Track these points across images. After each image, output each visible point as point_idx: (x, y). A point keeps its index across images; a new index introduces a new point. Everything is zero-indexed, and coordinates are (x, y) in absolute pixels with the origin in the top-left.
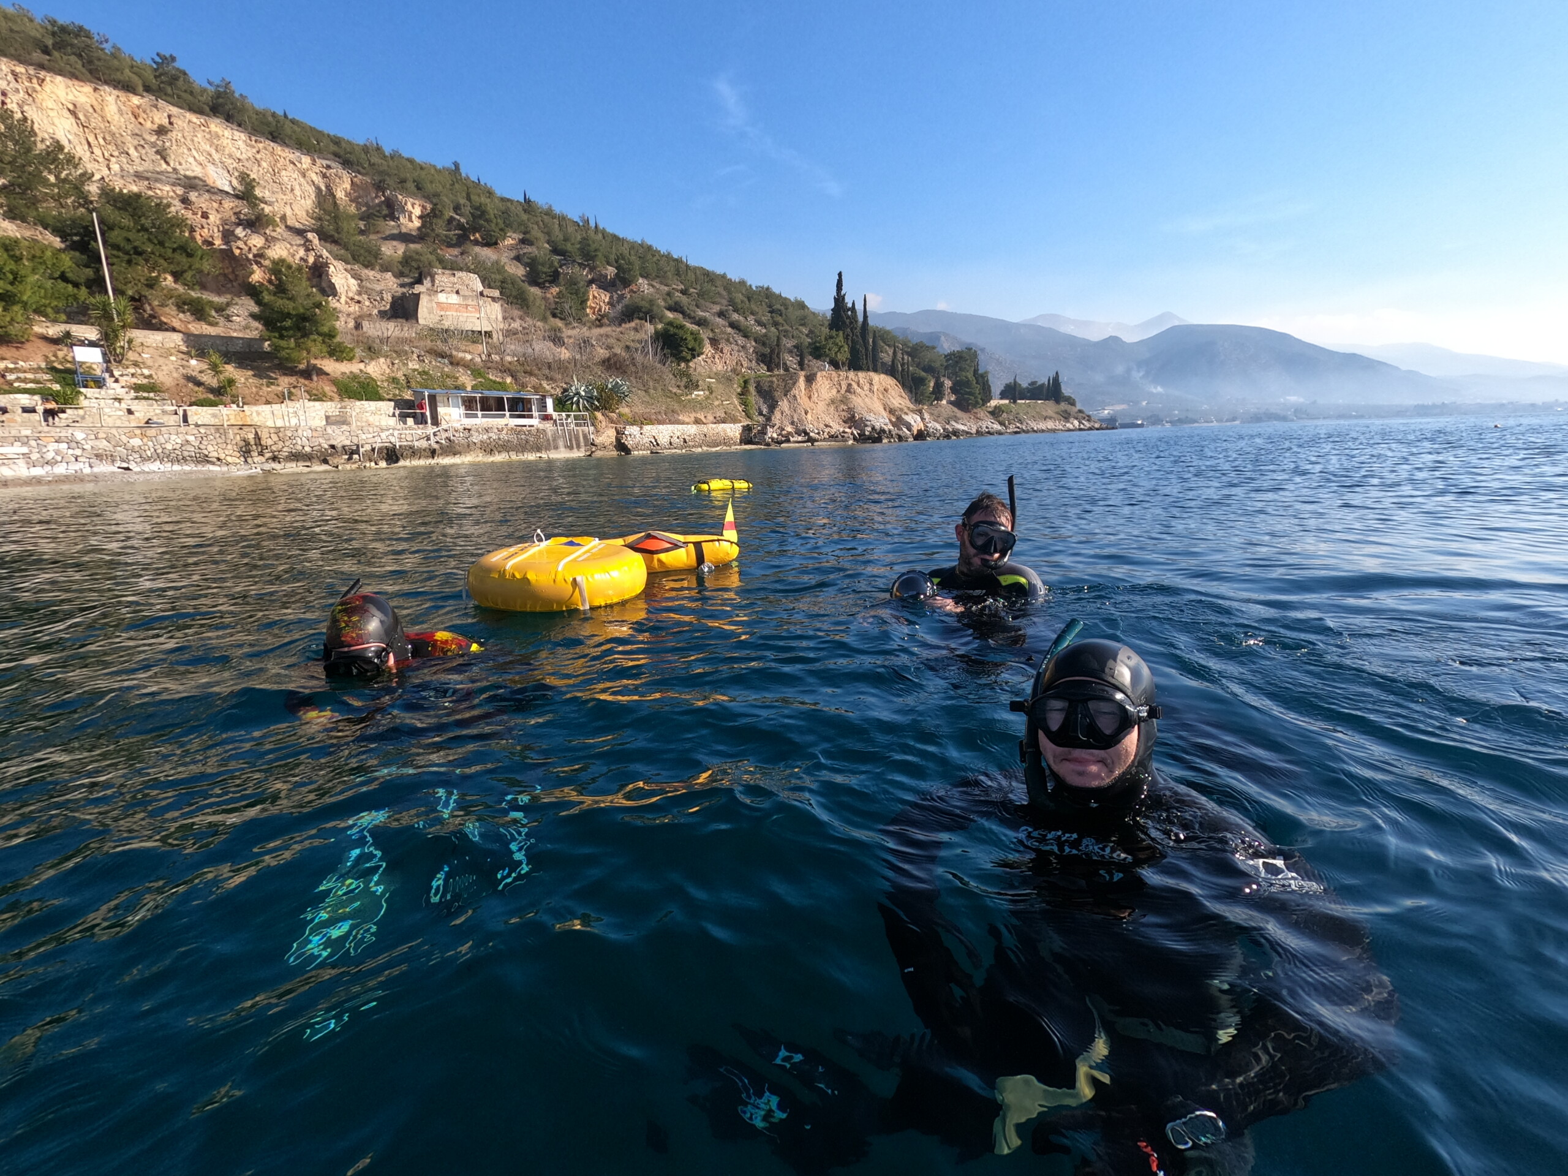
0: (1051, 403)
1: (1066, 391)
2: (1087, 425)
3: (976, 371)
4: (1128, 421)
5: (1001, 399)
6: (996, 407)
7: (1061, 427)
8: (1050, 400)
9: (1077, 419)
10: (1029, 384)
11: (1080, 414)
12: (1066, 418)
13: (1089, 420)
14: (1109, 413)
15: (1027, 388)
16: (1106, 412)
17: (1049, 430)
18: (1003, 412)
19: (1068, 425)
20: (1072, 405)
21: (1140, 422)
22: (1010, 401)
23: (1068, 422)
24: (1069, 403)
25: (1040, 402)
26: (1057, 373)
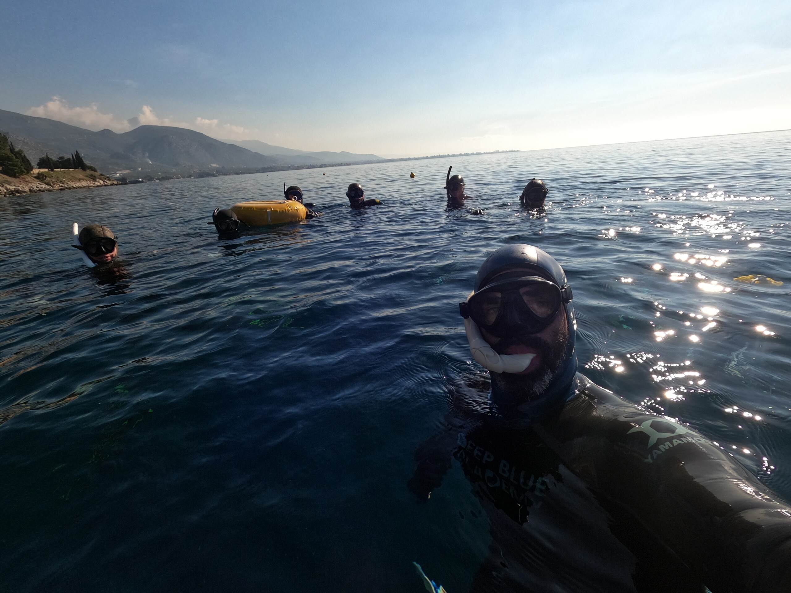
0: (80, 170)
1: (87, 162)
2: (109, 183)
3: (12, 150)
5: (40, 168)
6: (38, 174)
7: (92, 185)
8: (78, 168)
9: (101, 179)
10: (58, 159)
11: (102, 177)
12: (93, 179)
13: (109, 180)
14: (120, 176)
15: (58, 161)
16: (118, 175)
17: (84, 187)
18: (46, 177)
19: (96, 183)
20: (94, 171)
21: (141, 180)
22: (49, 170)
23: (96, 181)
24: (92, 170)
25: (71, 170)
26: (77, 152)
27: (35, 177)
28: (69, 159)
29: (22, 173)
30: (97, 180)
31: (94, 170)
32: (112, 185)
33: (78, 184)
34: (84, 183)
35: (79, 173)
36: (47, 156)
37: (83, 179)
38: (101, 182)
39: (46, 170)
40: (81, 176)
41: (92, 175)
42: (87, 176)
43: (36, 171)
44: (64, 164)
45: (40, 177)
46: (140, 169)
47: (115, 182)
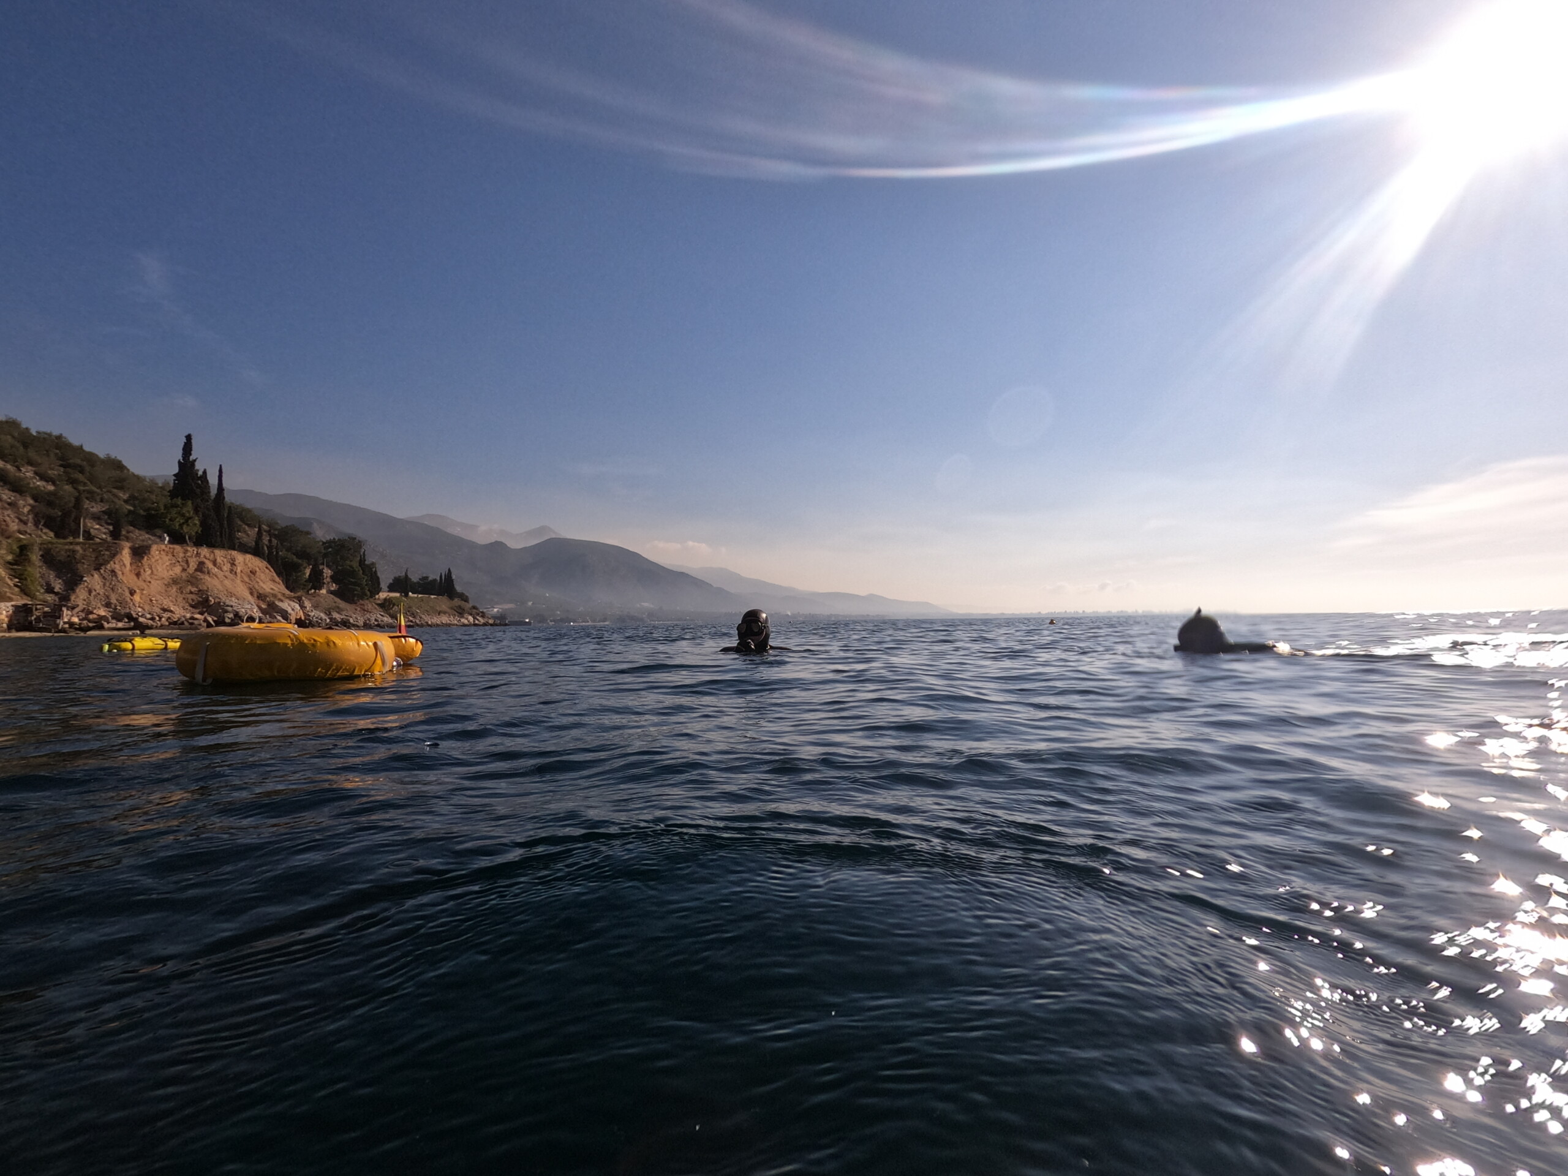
0: (444, 599)
1: (459, 588)
2: (482, 621)
3: (362, 562)
4: (516, 619)
5: (390, 591)
6: (385, 599)
7: (456, 622)
8: (443, 595)
9: (471, 615)
10: (420, 579)
11: (475, 611)
12: (460, 614)
13: (483, 616)
14: (498, 611)
15: (418, 583)
16: (495, 610)
17: (443, 625)
18: (394, 605)
19: (463, 620)
20: (465, 601)
21: (527, 620)
22: (401, 595)
23: (463, 617)
24: (462, 600)
25: (432, 597)
26: (449, 570)
27: (379, 605)
28: (435, 580)
29: (362, 596)
30: (466, 615)
31: (466, 599)
32: (485, 625)
33: (436, 620)
34: (445, 619)
35: (443, 603)
36: (406, 575)
37: (445, 613)
38: (471, 618)
39: (398, 595)
40: (444, 607)
41: (460, 607)
42: (452, 608)
43: (383, 595)
44: (427, 587)
45: (386, 605)
46: (530, 603)
47: (491, 621)
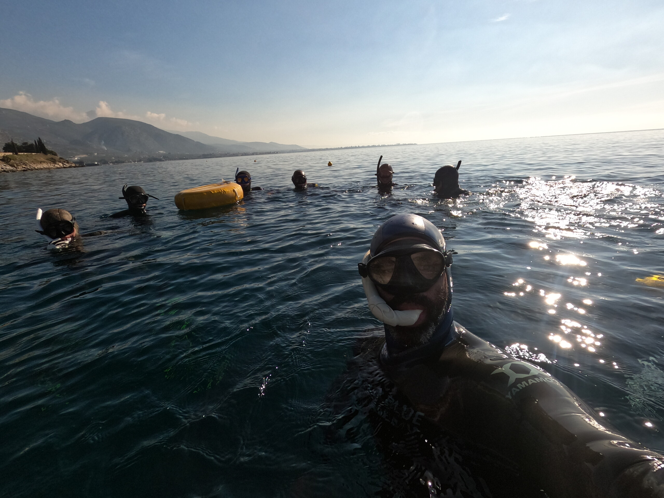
1: (48, 148)
2: (68, 165)
4: (89, 163)
5: (5, 152)
6: (4, 157)
7: (52, 167)
8: (40, 153)
9: (60, 162)
10: (22, 144)
11: (61, 160)
12: (53, 162)
13: (68, 163)
14: (78, 159)
15: (22, 146)
16: (76, 158)
17: (45, 169)
18: (10, 159)
19: (56, 165)
20: (55, 155)
21: (96, 163)
22: (13, 153)
24: (53, 154)
25: (33, 154)
26: (39, 138)
27: (1, 160)
28: (32, 144)
30: (57, 163)
32: (70, 167)
33: (39, 166)
34: (45, 166)
35: (41, 157)
36: (12, 141)
37: (44, 162)
38: (61, 164)
39: (11, 154)
40: (42, 159)
41: (52, 158)
42: (47, 159)
43: (1, 154)
44: (28, 148)
45: (5, 160)
46: (96, 154)
47: (73, 165)
